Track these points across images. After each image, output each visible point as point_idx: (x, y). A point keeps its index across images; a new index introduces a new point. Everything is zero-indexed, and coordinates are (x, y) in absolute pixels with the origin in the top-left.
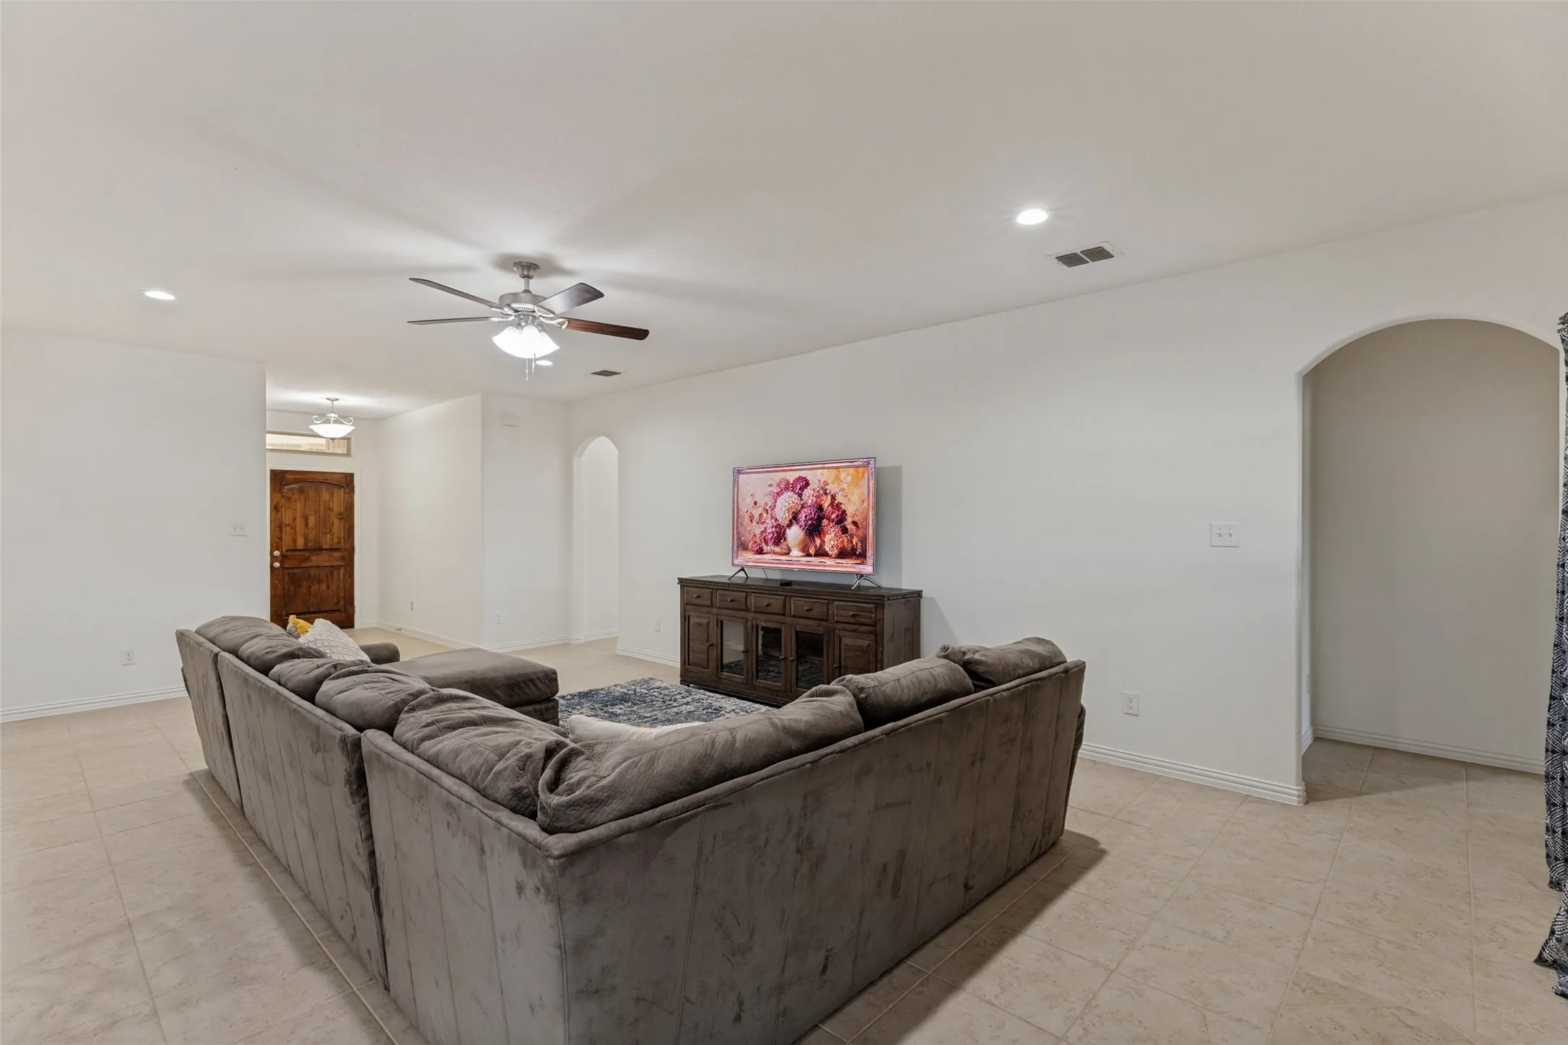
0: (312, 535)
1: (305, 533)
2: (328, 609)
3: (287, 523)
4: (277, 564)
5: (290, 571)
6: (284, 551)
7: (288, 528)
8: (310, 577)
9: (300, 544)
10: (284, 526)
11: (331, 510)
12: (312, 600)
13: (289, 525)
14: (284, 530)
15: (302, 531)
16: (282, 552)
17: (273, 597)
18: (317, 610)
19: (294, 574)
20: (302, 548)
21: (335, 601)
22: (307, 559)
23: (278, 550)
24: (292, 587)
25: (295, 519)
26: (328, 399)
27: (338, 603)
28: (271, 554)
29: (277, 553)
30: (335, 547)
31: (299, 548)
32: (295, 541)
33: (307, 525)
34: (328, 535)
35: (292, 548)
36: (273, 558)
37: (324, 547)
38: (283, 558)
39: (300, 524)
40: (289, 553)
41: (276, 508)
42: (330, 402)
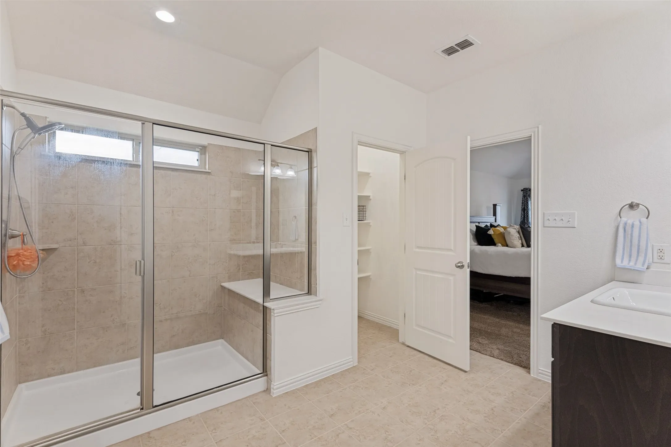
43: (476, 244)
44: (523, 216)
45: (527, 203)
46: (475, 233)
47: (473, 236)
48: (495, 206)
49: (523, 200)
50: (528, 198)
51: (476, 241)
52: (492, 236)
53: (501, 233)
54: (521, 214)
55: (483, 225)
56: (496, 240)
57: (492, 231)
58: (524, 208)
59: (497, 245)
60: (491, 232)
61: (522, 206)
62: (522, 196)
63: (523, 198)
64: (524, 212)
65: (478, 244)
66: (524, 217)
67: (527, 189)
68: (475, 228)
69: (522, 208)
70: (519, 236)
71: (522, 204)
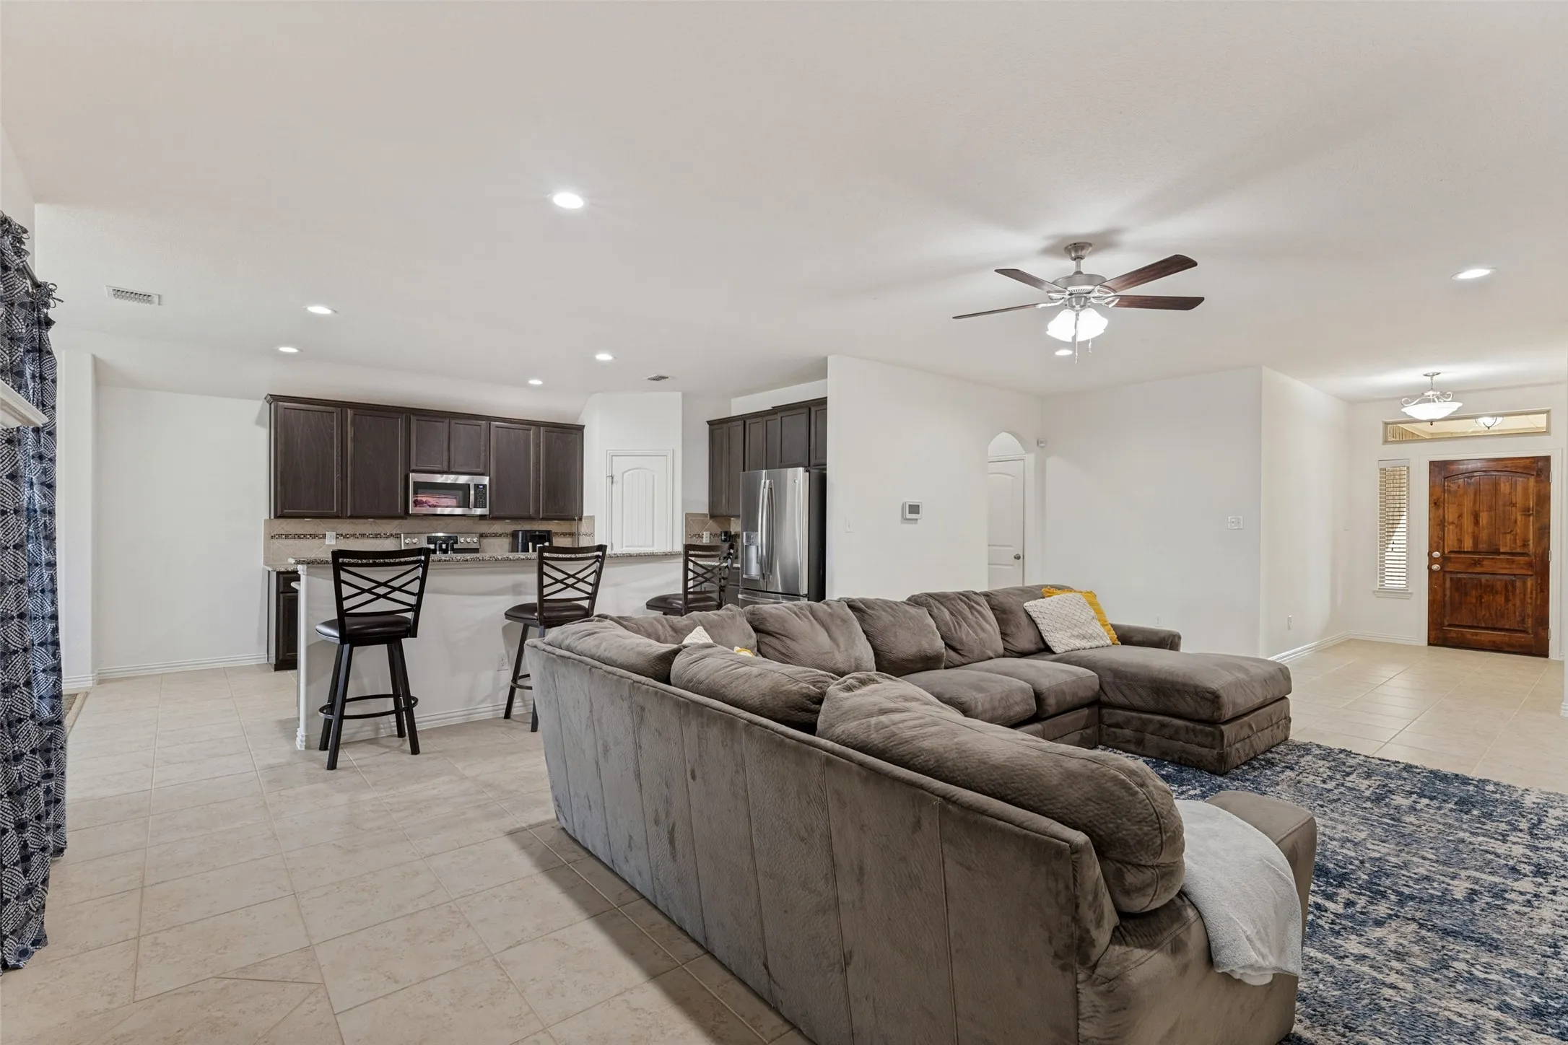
0: (1484, 535)
1: (1474, 532)
2: (1507, 627)
3: (1451, 520)
4: (1436, 567)
5: (1454, 576)
6: (1446, 552)
7: (1451, 527)
8: (1481, 585)
9: (1468, 544)
10: (1446, 524)
11: (1514, 505)
12: (1483, 613)
13: (1453, 523)
14: (1446, 528)
15: (1470, 530)
16: (1443, 553)
17: (1432, 603)
18: (1490, 626)
19: (1460, 579)
20: (1470, 550)
21: (1518, 619)
22: (1477, 563)
23: (1438, 551)
24: (1457, 595)
25: (1460, 516)
26: (1426, 375)
27: (1523, 621)
28: (1430, 554)
29: (1436, 554)
30: (1518, 550)
31: (1465, 550)
32: (1460, 541)
33: (1476, 522)
34: (1509, 537)
35: (1458, 550)
36: (1432, 560)
37: (1501, 551)
38: (1445, 559)
39: (1467, 522)
40: (1453, 555)
41: (1435, 504)
42: (1429, 378)
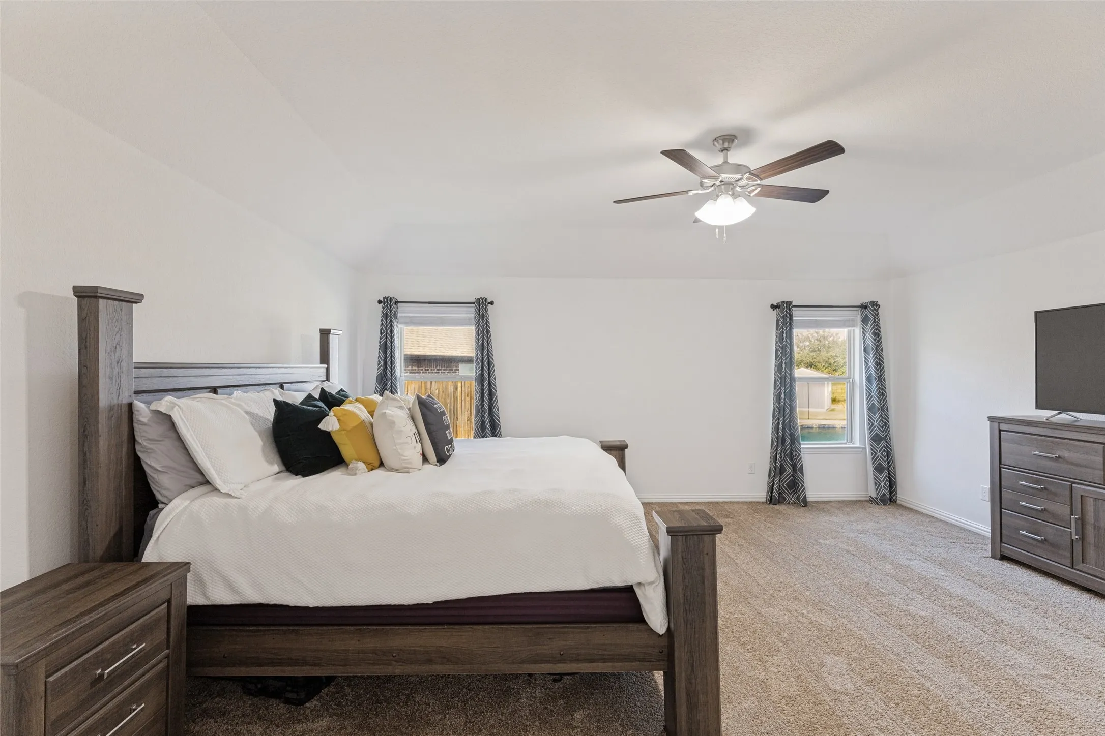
43: (276, 468)
44: (382, 363)
45: (392, 332)
46: (271, 425)
47: (262, 440)
48: (325, 334)
49: (382, 324)
50: (393, 320)
51: (277, 458)
52: (336, 438)
53: (363, 422)
54: (379, 356)
55: (296, 397)
56: (346, 451)
57: (335, 419)
58: (386, 342)
59: (351, 466)
60: (330, 424)
61: (381, 339)
62: (380, 315)
63: (382, 320)
64: (385, 352)
65: (283, 468)
66: (385, 363)
67: (391, 300)
68: (273, 409)
69: (380, 343)
70: (416, 431)
71: (381, 334)
